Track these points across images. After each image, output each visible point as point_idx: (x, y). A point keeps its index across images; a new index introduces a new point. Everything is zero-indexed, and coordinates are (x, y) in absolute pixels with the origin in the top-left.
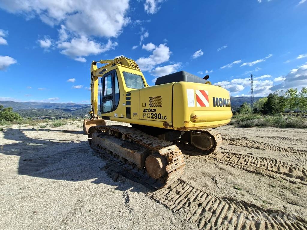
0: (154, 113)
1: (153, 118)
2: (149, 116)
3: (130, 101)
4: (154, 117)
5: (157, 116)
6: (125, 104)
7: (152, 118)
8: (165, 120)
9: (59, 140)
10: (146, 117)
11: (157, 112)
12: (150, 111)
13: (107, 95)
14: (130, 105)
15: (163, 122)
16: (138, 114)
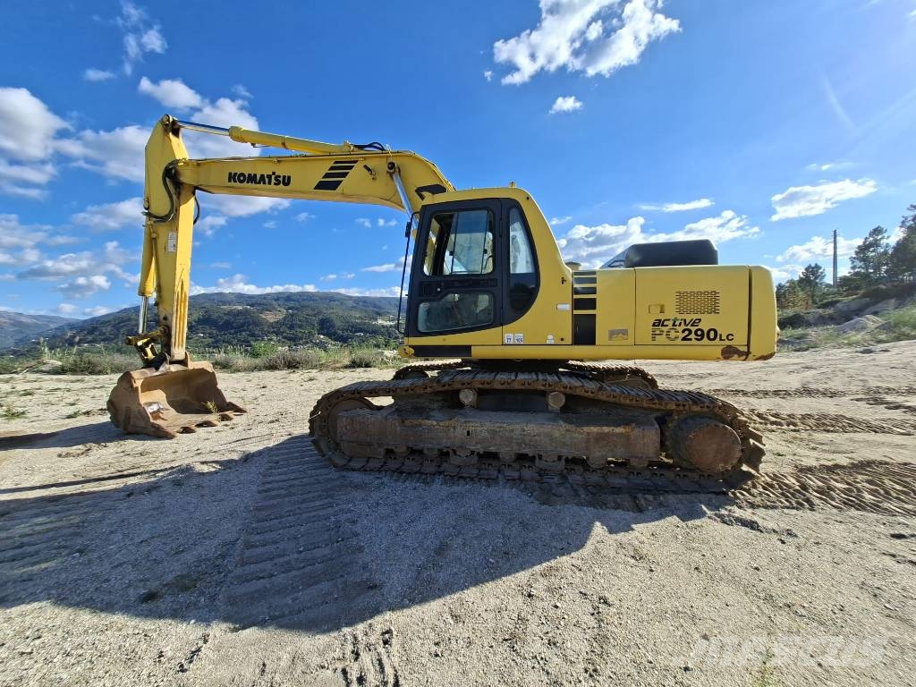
0: (694, 329)
1: (690, 339)
2: (673, 334)
3: (595, 299)
4: (693, 336)
5: (702, 335)
6: (568, 307)
7: (684, 339)
8: (728, 343)
9: (40, 487)
10: (662, 339)
11: (705, 326)
12: (677, 323)
13: (451, 275)
14: (594, 308)
15: (721, 348)
16: (631, 332)
